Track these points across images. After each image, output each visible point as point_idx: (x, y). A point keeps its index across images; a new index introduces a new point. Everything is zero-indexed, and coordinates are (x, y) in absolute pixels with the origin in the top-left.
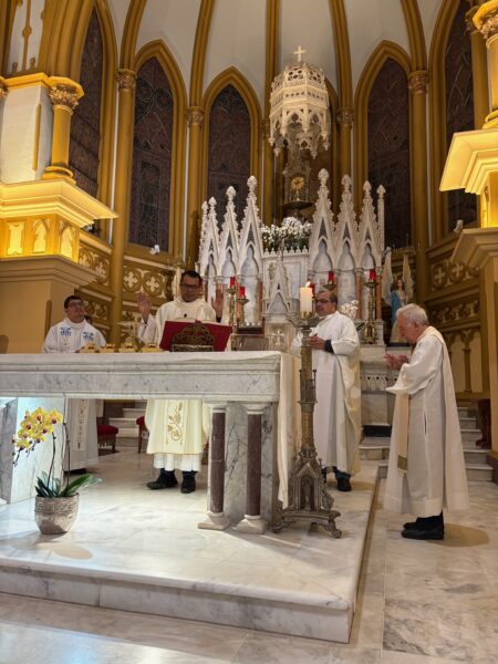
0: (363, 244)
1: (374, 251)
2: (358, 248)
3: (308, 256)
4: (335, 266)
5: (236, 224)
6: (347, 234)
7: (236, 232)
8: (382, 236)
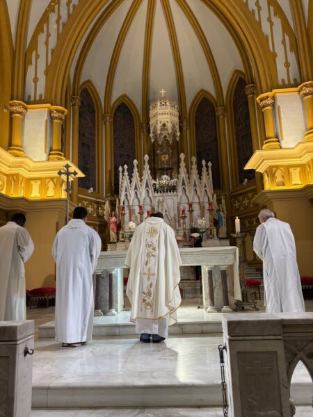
0: (203, 190)
1: (209, 193)
2: (201, 192)
3: (177, 195)
4: (190, 201)
5: (139, 179)
6: (195, 185)
7: (139, 183)
8: (212, 186)
